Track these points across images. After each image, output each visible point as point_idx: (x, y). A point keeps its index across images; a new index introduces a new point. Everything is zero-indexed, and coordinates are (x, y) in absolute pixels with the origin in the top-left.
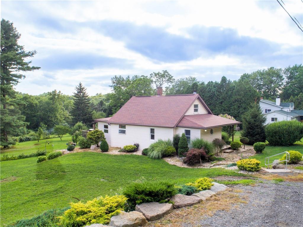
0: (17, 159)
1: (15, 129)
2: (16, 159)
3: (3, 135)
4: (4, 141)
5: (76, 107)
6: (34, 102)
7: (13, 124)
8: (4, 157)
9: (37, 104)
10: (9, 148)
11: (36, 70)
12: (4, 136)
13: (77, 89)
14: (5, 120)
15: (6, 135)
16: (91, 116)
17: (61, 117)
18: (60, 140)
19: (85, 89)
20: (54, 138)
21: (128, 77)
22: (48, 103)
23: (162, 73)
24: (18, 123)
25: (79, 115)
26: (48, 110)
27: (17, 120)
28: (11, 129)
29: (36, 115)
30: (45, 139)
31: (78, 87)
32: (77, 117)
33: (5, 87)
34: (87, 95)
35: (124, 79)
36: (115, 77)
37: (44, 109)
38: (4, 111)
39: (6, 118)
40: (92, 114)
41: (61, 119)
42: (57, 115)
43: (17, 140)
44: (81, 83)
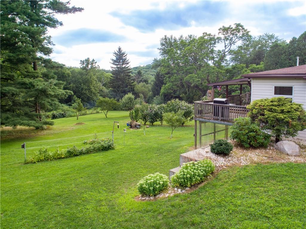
0: (64, 158)
1: (53, 100)
2: (62, 158)
3: (34, 110)
4: (36, 119)
5: (114, 77)
6: (66, 72)
7: (49, 92)
8: (40, 154)
9: (69, 74)
10: (43, 129)
11: (78, 12)
12: (36, 112)
13: (116, 55)
14: (38, 85)
15: (39, 110)
16: (133, 88)
17: (95, 90)
18: (106, 117)
19: (125, 55)
20: (91, 114)
21: (182, 37)
22: (81, 74)
23: (234, 27)
24: (57, 91)
25: (119, 87)
26: (81, 81)
27: (55, 87)
28: (47, 100)
29: (68, 86)
30: (82, 115)
31: (117, 52)
32: (117, 89)
33: (35, 29)
34: (127, 62)
35: (177, 39)
36: (164, 37)
37: (77, 80)
38: (35, 73)
39: (38, 84)
40: (133, 85)
41: (96, 92)
42: (92, 87)
43: (49, 116)
44: (121, 47)
